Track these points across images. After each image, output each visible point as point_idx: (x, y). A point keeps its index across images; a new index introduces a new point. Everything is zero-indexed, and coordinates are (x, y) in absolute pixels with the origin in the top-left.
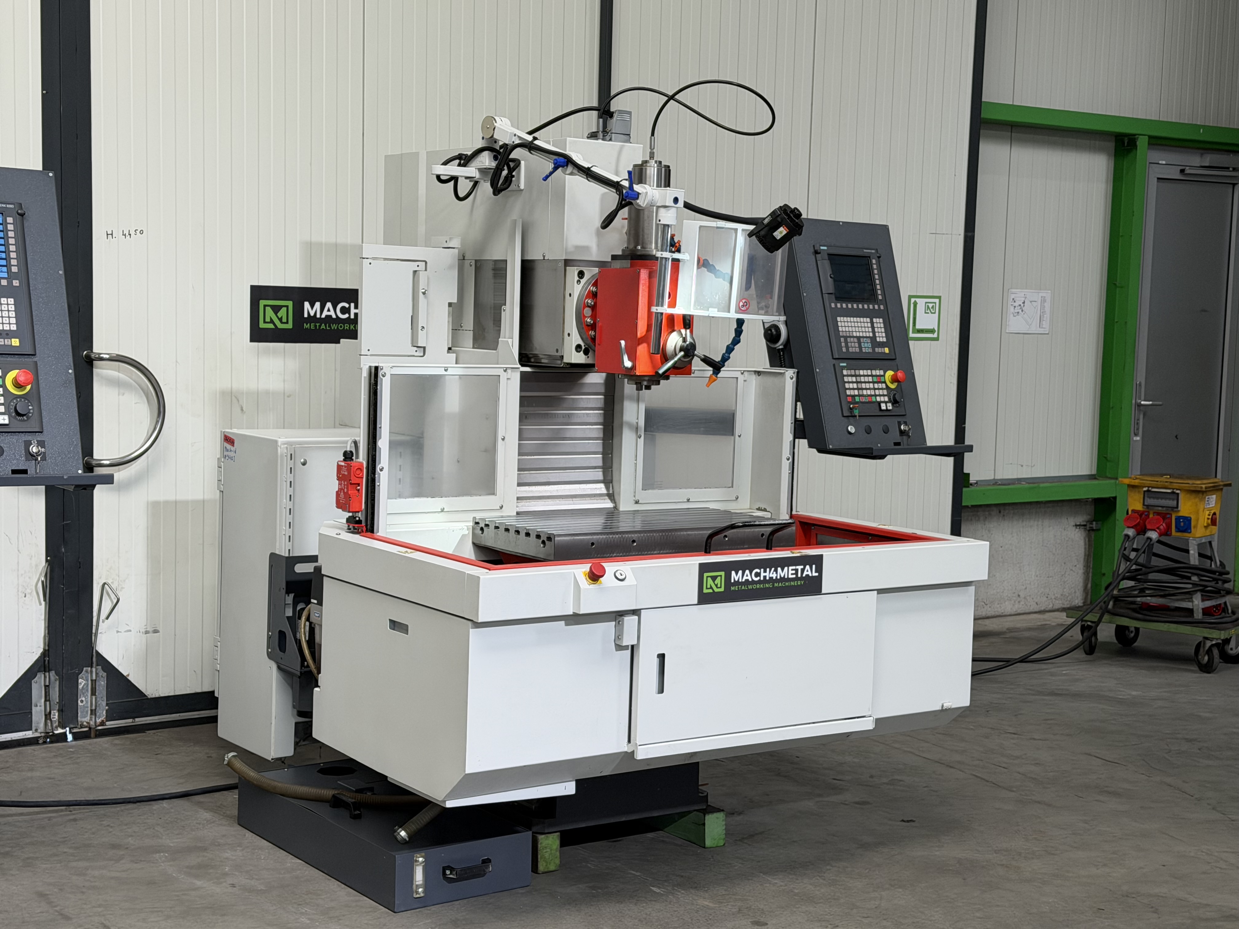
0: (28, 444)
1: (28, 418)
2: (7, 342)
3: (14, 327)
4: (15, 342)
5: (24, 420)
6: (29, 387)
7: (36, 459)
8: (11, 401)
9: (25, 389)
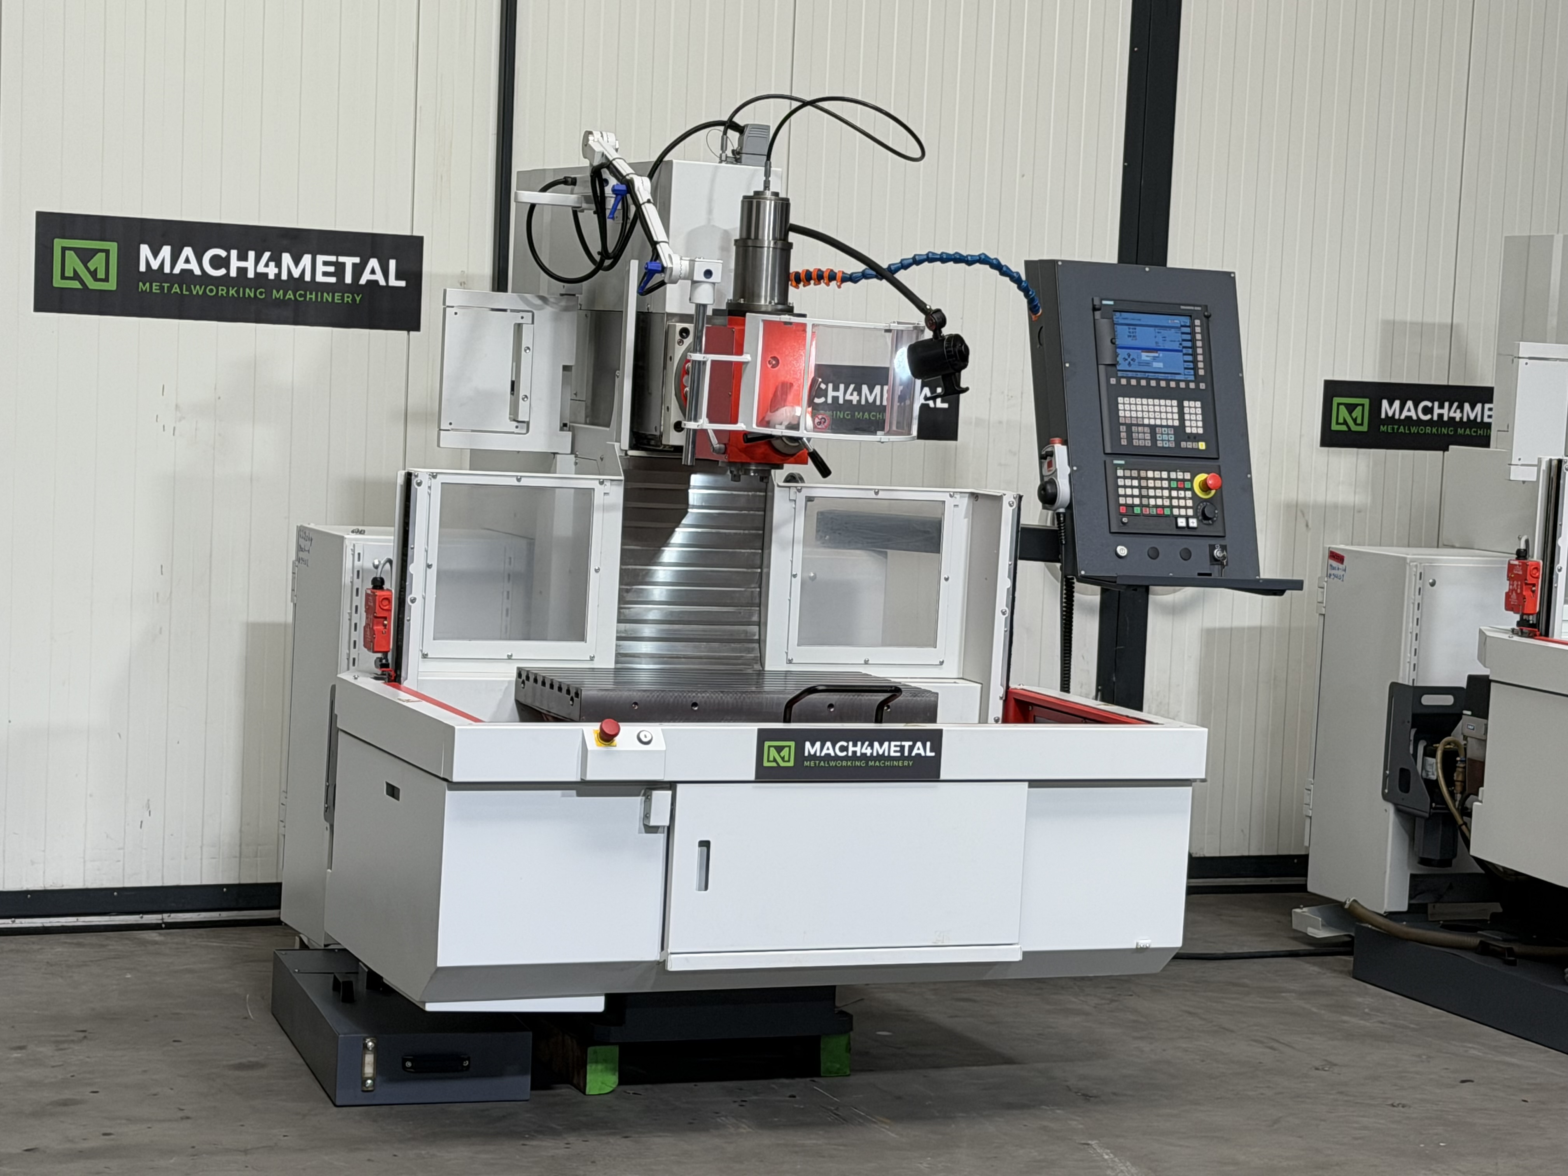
0: (1212, 548)
1: (1213, 522)
2: (1195, 445)
3: (1201, 431)
4: (1202, 446)
5: (1209, 524)
6: (1213, 492)
7: (1222, 564)
8: (1199, 504)
9: (1210, 493)
